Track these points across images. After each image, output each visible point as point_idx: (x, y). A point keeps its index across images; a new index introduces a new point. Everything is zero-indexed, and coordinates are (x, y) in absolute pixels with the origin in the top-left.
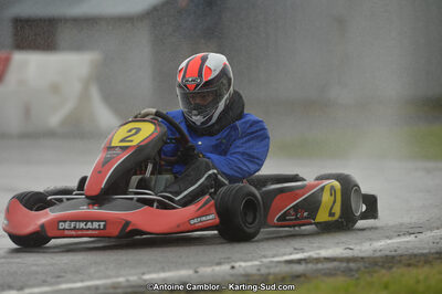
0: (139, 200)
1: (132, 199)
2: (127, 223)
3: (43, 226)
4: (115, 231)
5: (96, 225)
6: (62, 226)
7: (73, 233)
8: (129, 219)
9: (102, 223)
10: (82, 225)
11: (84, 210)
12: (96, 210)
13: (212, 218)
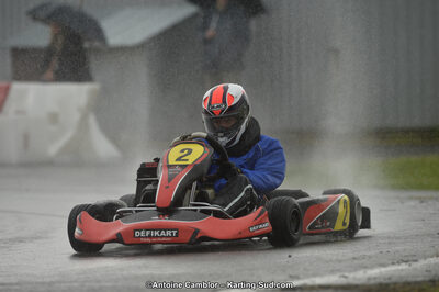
0: (202, 211)
1: (196, 210)
2: (197, 231)
3: (119, 234)
4: (186, 238)
5: (169, 233)
6: (137, 234)
8: (198, 227)
9: (174, 232)
10: (156, 233)
11: (156, 220)
12: (166, 220)
13: (267, 226)
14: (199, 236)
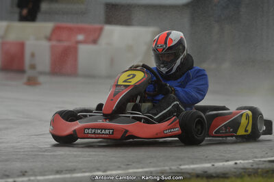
0: (133, 118)
1: (129, 117)
2: (126, 131)
3: (75, 131)
4: (119, 136)
5: (107, 132)
6: (87, 131)
7: (93, 136)
8: (127, 129)
9: (111, 131)
10: (99, 131)
11: (101, 122)
12: (107, 123)
13: (177, 130)
14: (128, 134)
